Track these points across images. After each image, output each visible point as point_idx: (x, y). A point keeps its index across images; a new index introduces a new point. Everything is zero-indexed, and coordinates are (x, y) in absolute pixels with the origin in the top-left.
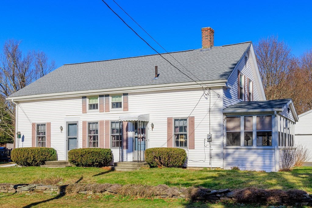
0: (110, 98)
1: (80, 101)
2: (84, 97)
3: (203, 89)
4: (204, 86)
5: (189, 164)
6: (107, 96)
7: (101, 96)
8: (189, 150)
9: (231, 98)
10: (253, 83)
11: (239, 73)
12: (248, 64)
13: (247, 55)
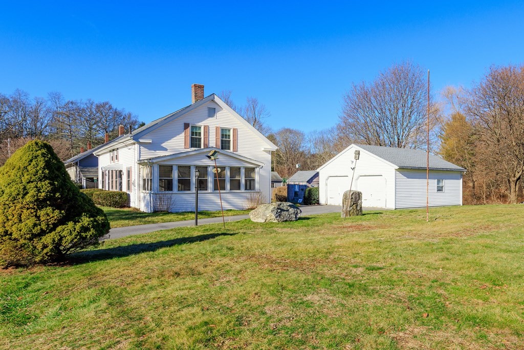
0: (115, 152)
1: (109, 154)
9: (166, 150)
10: (234, 130)
11: (186, 126)
12: (218, 114)
13: (213, 106)
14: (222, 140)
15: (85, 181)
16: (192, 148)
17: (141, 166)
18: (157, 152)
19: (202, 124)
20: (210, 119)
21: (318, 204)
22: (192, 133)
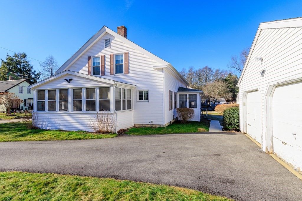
10: (126, 54)
11: (89, 58)
14: (116, 66)
19: (100, 55)
20: (106, 49)
21: (238, 130)
22: (94, 63)
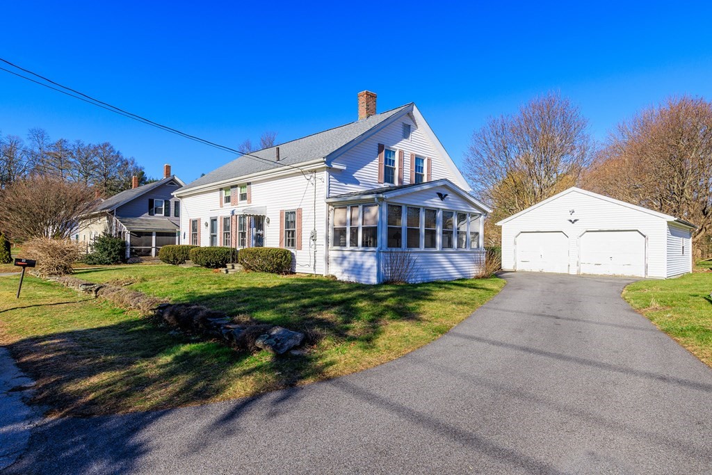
0: (239, 189)
1: (218, 193)
2: (221, 189)
3: (303, 173)
4: (306, 169)
5: (298, 269)
6: (236, 186)
7: (233, 187)
8: (298, 251)
9: (357, 183)
10: (429, 160)
11: (381, 148)
12: (413, 135)
13: (409, 122)
14: (416, 174)
15: (129, 235)
16: (386, 184)
17: (331, 207)
18: (348, 185)
19: (397, 147)
20: (404, 141)
22: (386, 161)
